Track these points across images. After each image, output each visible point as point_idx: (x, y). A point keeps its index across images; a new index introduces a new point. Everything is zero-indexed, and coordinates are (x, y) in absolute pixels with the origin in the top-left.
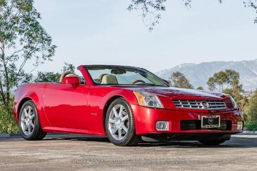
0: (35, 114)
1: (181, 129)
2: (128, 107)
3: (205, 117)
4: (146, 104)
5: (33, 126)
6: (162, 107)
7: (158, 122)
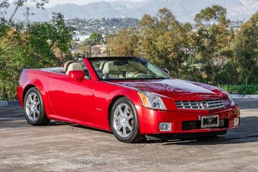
0: (40, 101)
1: (183, 130)
2: (133, 107)
3: (205, 117)
4: (150, 106)
5: (38, 112)
6: (165, 108)
7: (161, 124)
